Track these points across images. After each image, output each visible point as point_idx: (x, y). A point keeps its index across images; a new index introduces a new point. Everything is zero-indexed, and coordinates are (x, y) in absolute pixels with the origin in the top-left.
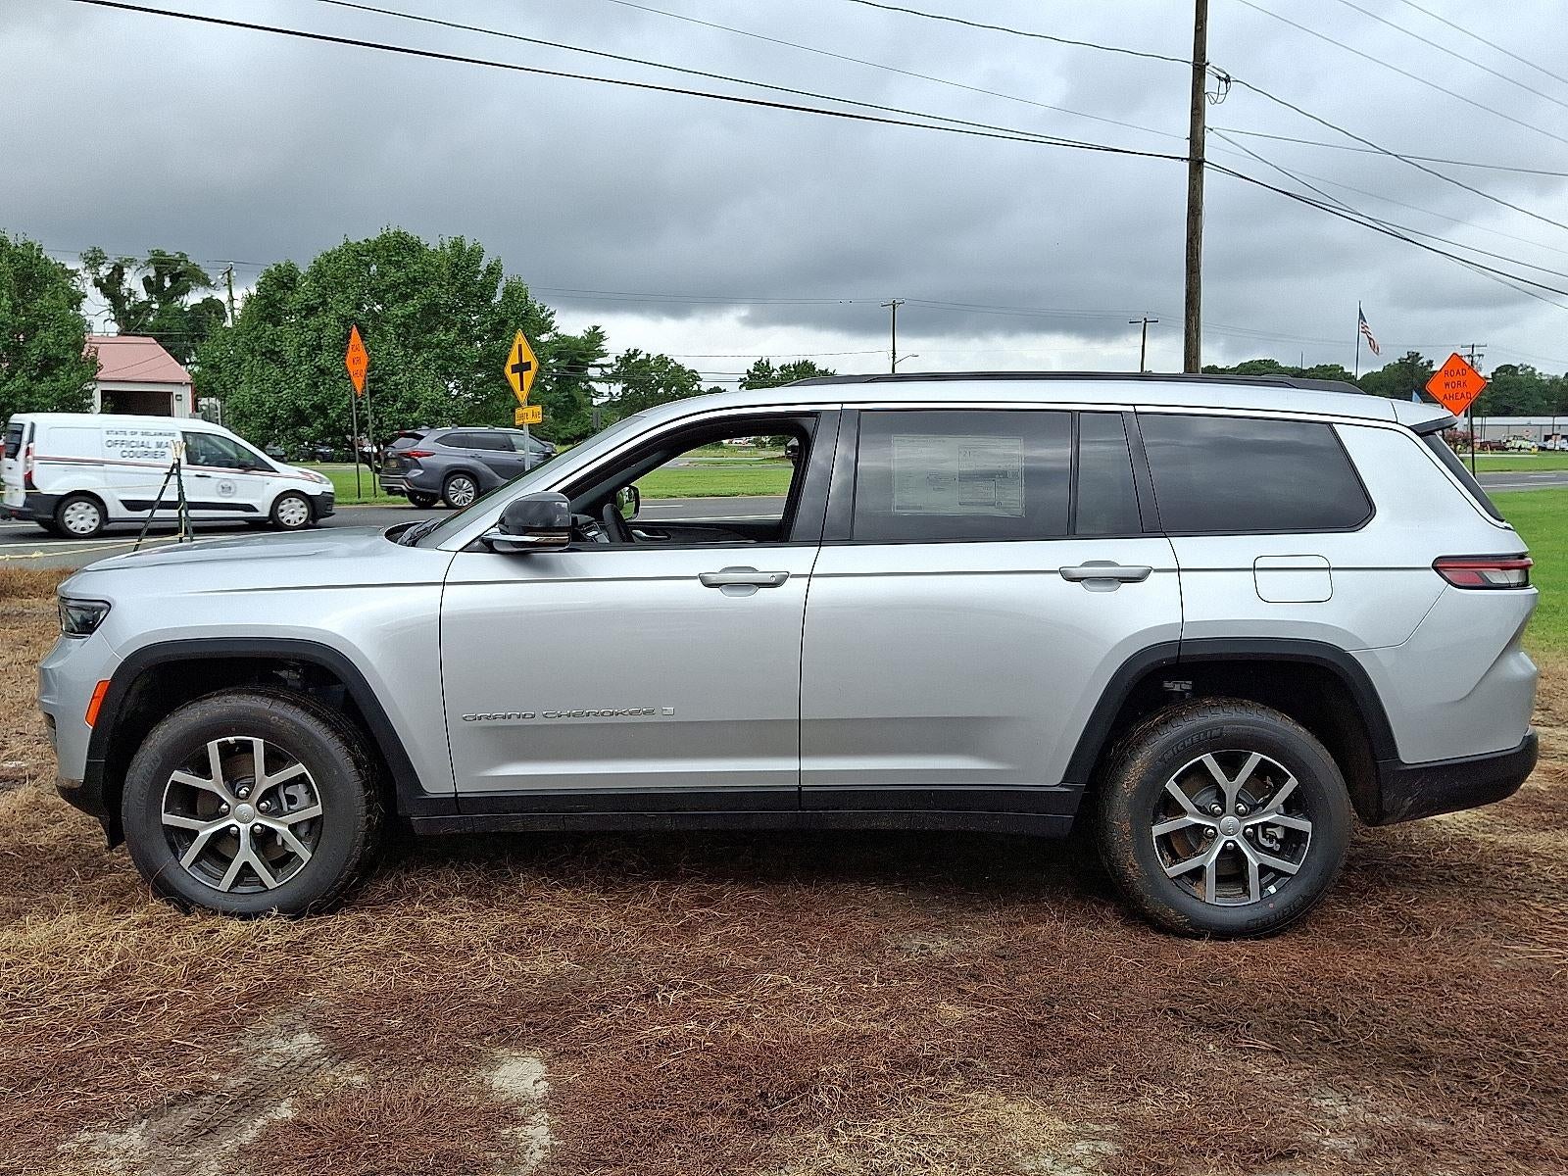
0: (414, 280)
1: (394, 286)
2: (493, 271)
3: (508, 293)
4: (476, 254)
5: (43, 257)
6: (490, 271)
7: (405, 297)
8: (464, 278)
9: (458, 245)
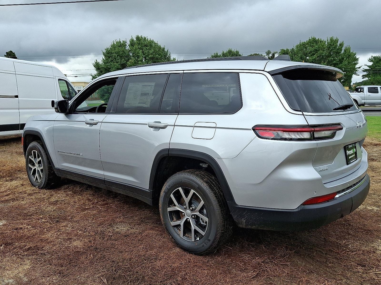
0: (316, 50)
1: (311, 52)
2: (341, 45)
3: (345, 51)
4: (337, 41)
5: (239, 54)
6: (340, 45)
7: (314, 54)
8: (332, 48)
9: (331, 40)
